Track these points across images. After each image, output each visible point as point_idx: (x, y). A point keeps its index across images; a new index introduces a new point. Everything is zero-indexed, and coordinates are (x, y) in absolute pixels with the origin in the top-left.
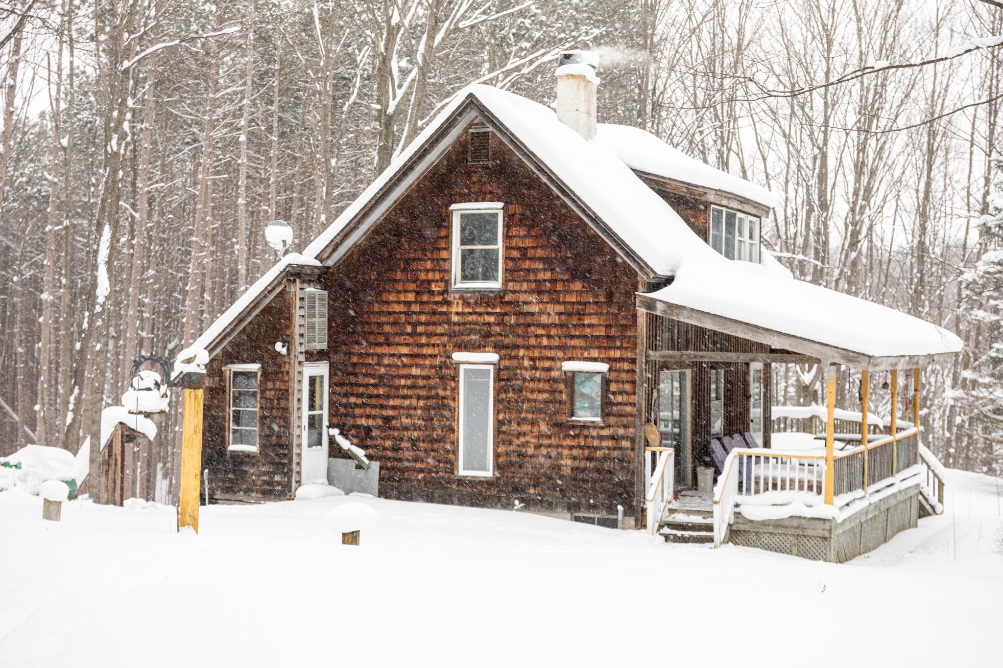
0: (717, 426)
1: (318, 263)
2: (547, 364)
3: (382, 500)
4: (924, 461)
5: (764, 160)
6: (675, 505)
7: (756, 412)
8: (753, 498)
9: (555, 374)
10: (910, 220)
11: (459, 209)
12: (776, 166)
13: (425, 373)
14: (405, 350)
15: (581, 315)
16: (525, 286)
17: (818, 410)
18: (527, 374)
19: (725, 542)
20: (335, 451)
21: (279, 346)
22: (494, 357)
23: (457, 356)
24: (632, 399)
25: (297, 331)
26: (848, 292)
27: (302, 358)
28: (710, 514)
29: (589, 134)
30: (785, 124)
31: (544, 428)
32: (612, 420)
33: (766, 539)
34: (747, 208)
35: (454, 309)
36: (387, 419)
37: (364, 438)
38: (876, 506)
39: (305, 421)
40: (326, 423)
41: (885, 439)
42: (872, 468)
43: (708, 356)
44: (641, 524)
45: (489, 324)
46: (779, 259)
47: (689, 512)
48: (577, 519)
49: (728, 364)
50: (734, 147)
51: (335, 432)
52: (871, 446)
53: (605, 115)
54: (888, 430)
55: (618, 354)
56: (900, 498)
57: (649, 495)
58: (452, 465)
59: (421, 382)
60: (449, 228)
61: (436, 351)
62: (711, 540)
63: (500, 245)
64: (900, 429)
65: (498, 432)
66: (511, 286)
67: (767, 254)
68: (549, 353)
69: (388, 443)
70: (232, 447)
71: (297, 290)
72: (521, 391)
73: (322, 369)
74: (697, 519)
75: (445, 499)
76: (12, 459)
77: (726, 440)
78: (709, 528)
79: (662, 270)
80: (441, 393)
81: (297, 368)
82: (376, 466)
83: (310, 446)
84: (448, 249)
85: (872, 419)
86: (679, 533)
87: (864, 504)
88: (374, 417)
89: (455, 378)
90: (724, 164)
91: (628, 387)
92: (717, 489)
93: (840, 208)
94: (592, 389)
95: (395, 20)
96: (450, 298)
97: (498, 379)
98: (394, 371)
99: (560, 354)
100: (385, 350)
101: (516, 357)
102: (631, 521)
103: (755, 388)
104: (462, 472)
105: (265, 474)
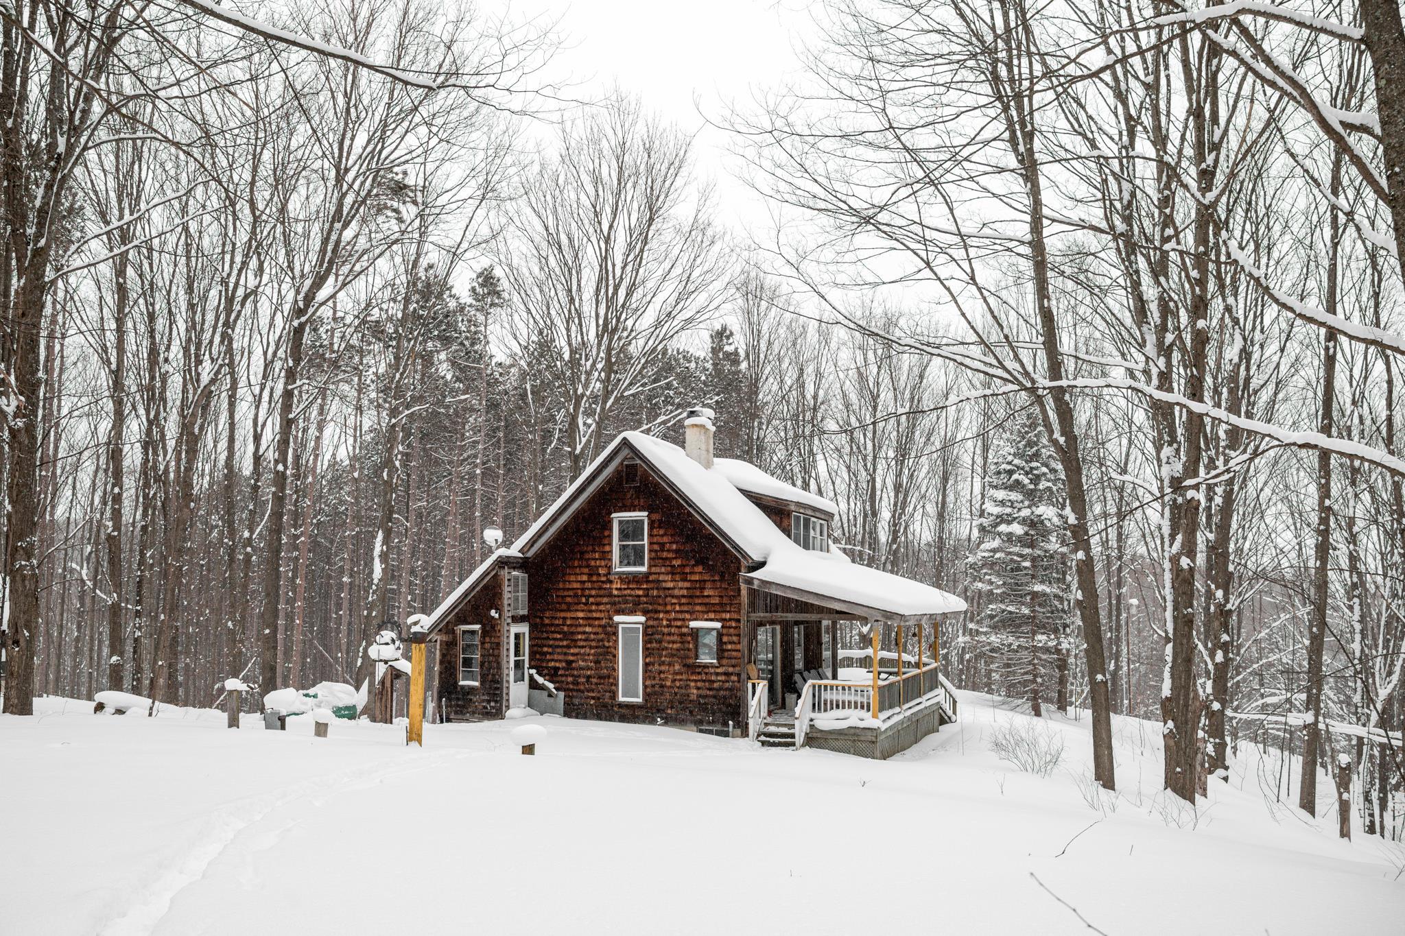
0: (799, 665)
1: (520, 555)
2: (679, 623)
3: (567, 720)
4: (942, 685)
5: (833, 483)
6: (769, 720)
7: (827, 654)
8: (823, 715)
9: (684, 630)
10: (932, 522)
11: (617, 517)
12: (841, 487)
13: (595, 630)
14: (581, 615)
15: (702, 589)
16: (663, 570)
17: (869, 651)
18: (666, 630)
19: (803, 746)
20: (533, 685)
21: (493, 613)
22: (642, 619)
23: (617, 618)
24: (738, 647)
25: (506, 602)
26: (892, 572)
27: (509, 620)
28: (792, 726)
29: (708, 465)
30: (847, 458)
31: (677, 667)
32: (725, 662)
33: (833, 743)
34: (818, 514)
35: (614, 586)
36: (569, 663)
37: (552, 675)
38: (909, 718)
39: (512, 664)
40: (527, 665)
41: (915, 671)
42: (906, 693)
43: (790, 617)
44: (745, 734)
45: (639, 596)
46: (844, 550)
47: (778, 725)
48: (701, 731)
49: (807, 622)
50: (813, 475)
51: (533, 671)
52: (904, 676)
53: (722, 452)
54: (917, 665)
55: (728, 616)
56: (926, 712)
57: (750, 715)
58: (614, 695)
59: (592, 636)
60: (611, 529)
61: (602, 615)
62: (793, 744)
63: (646, 542)
64: (925, 665)
65: (645, 671)
66: (653, 570)
67: (833, 547)
68: (680, 616)
69: (570, 679)
70: (462, 683)
71: (505, 573)
72: (660, 642)
73: (524, 628)
74: (784, 730)
75: (610, 718)
76: (311, 691)
77: (806, 674)
78: (793, 736)
79: (757, 557)
80: (607, 644)
81: (506, 628)
82: (562, 694)
83: (515, 681)
84: (610, 544)
85: (906, 657)
86: (772, 740)
87: (901, 717)
88: (560, 661)
89: (615, 634)
90: (806, 486)
91: (735, 639)
92: (797, 710)
93: (886, 514)
94: (711, 640)
95: (580, 391)
96: (612, 578)
97: (645, 634)
98: (573, 629)
99: (688, 616)
100: (569, 615)
101: (657, 619)
102: (739, 731)
103: (826, 638)
104: (621, 699)
105: (483, 701)
